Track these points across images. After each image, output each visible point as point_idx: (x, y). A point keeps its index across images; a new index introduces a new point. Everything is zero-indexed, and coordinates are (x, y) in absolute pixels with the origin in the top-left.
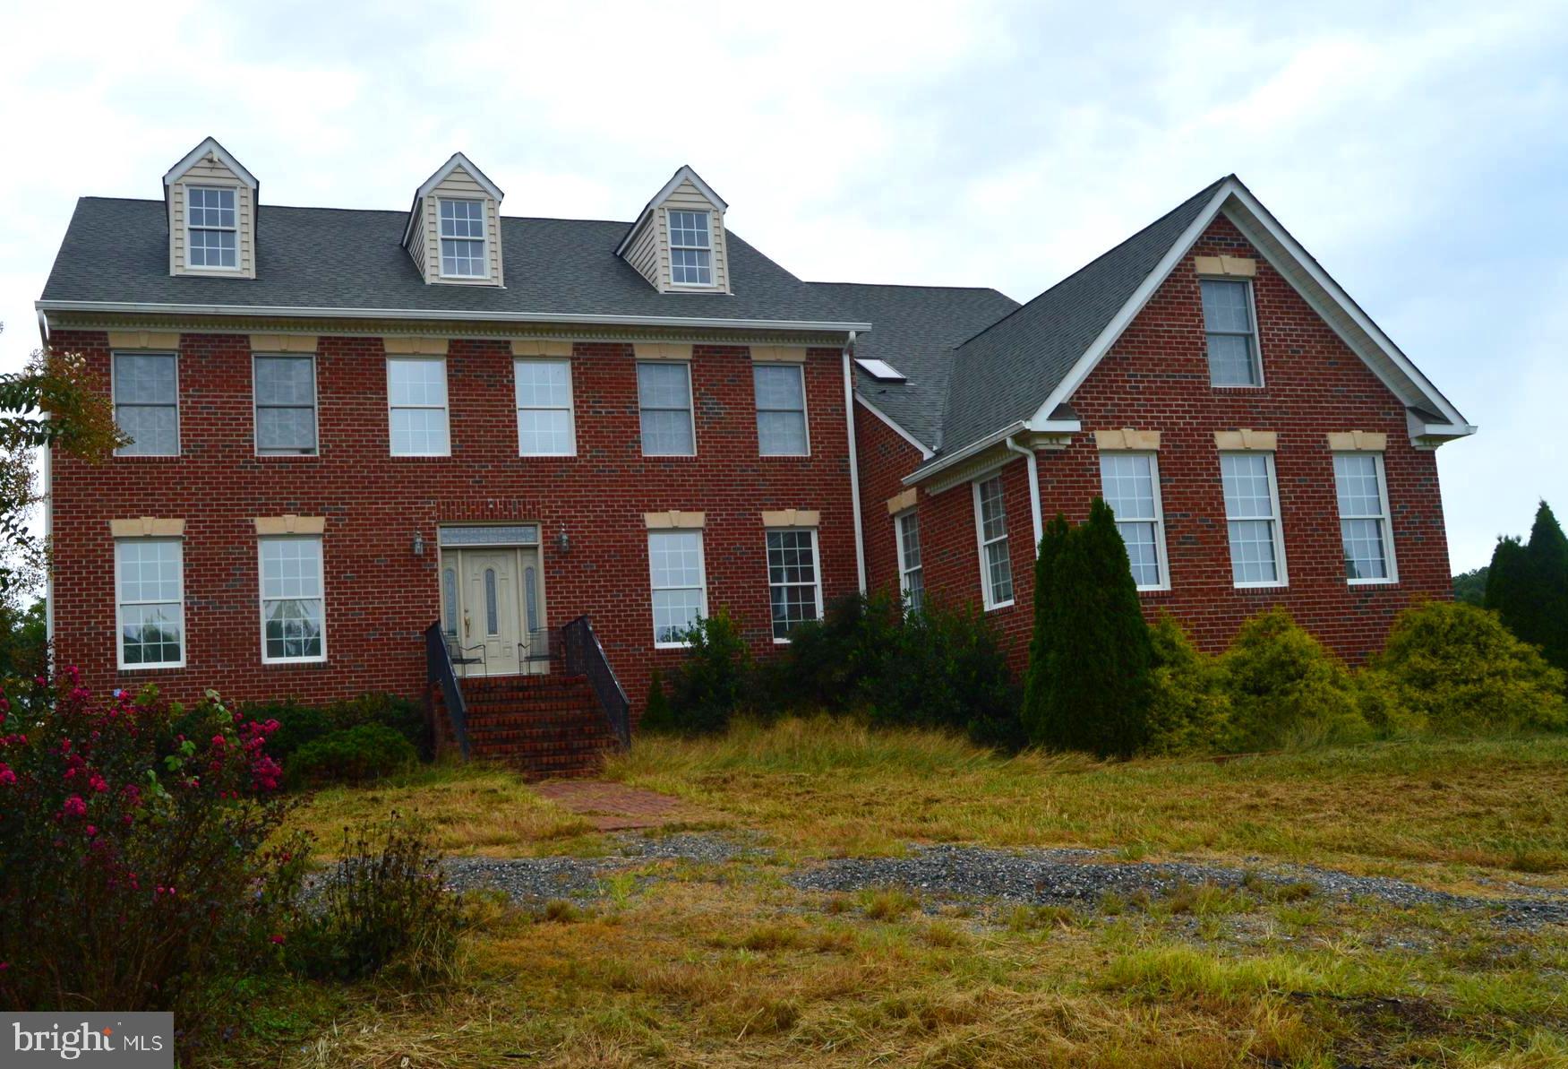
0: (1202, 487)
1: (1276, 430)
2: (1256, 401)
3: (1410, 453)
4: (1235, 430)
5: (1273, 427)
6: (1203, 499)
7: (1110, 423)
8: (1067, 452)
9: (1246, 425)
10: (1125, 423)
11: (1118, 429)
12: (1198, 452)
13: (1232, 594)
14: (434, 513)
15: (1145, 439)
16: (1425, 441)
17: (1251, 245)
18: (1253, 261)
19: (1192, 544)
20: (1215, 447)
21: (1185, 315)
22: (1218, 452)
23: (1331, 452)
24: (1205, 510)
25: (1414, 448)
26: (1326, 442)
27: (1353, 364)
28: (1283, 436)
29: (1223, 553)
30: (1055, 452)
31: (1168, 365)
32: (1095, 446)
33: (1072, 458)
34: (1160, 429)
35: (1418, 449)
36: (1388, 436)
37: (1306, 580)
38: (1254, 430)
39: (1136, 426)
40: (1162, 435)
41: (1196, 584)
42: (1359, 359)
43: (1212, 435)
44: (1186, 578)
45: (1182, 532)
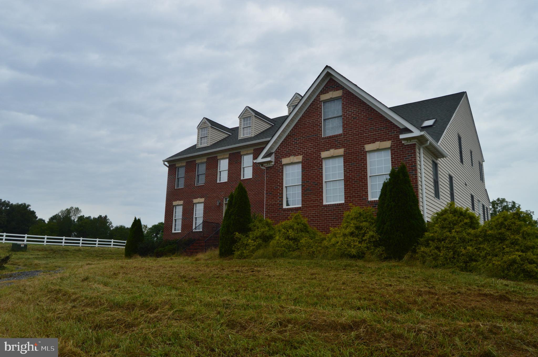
0: (314, 171)
1: (344, 148)
2: (337, 139)
3: (402, 146)
4: (329, 150)
5: (343, 147)
6: (314, 175)
7: (287, 156)
8: (273, 166)
9: (333, 148)
10: (291, 155)
11: (289, 157)
12: (314, 160)
13: (322, 207)
14: (223, 195)
15: (297, 159)
16: (408, 141)
17: (341, 85)
18: (341, 91)
19: (309, 191)
20: (321, 157)
21: (314, 116)
22: (322, 159)
23: (366, 152)
24: (315, 179)
25: (403, 144)
26: (364, 148)
27: (379, 117)
28: (346, 149)
29: (319, 193)
30: (270, 167)
31: (308, 133)
32: (282, 163)
33: (275, 168)
34: (302, 155)
35: (405, 144)
36: (392, 142)
37: (350, 200)
38: (335, 149)
39: (295, 155)
40: (303, 156)
41: (309, 204)
42: (381, 115)
43: (320, 154)
44: (306, 202)
45: (306, 187)
